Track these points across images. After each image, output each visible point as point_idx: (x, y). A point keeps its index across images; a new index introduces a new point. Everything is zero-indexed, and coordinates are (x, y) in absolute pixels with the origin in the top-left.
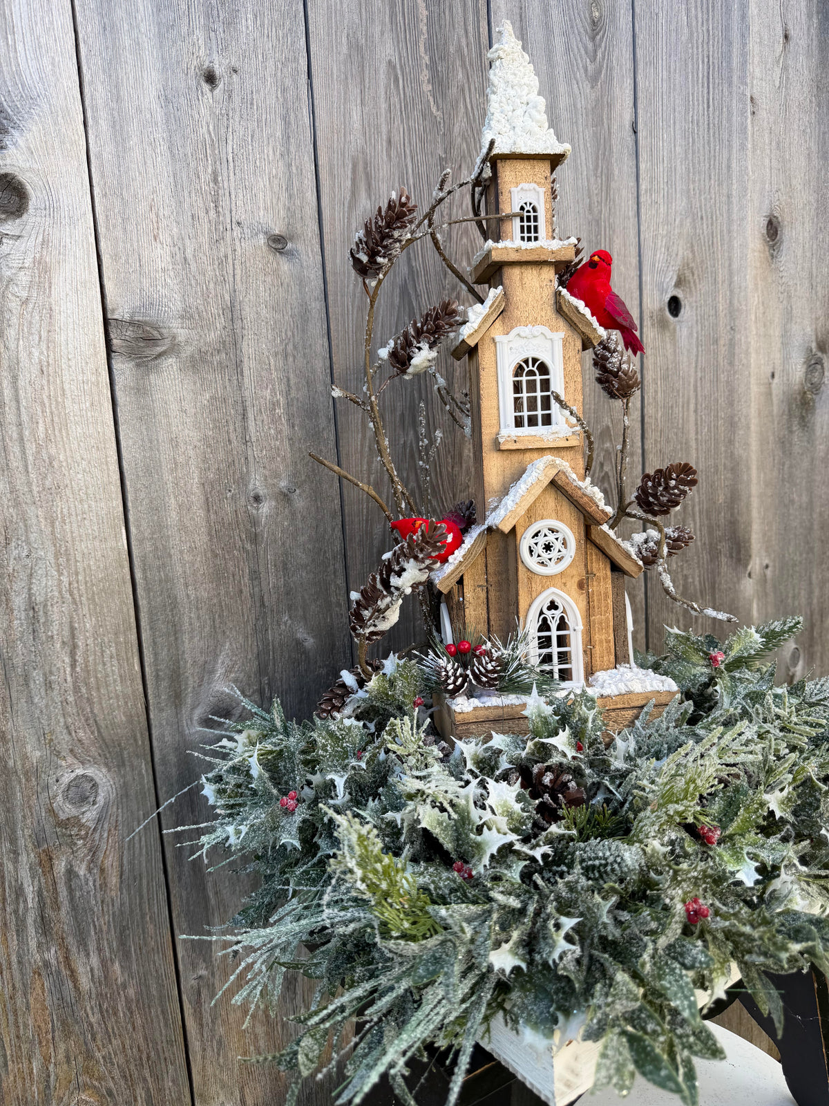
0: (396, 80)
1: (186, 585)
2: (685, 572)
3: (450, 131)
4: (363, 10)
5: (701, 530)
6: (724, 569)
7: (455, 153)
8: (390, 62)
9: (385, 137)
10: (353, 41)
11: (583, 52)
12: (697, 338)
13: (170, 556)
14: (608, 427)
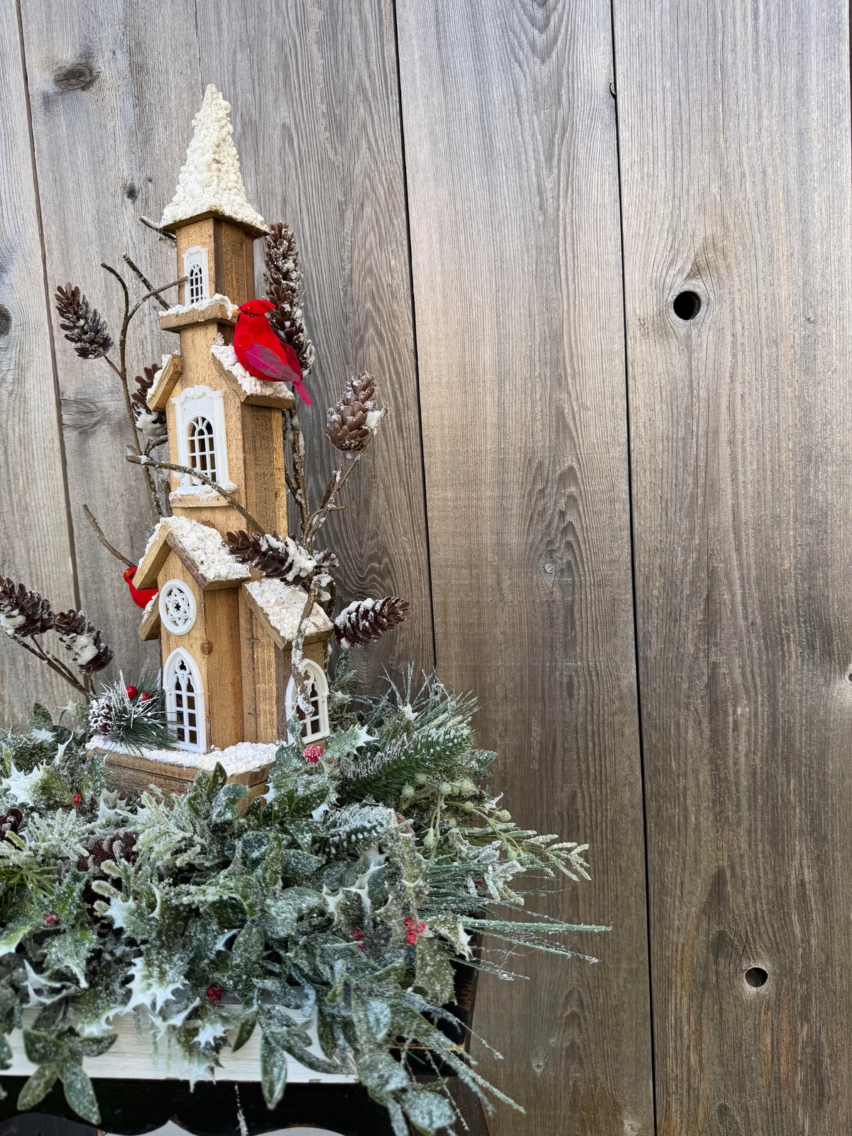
0: (291, 141)
1: (116, 607)
2: (713, 659)
3: (350, 172)
4: (257, 86)
5: (744, 605)
6: (793, 662)
7: (356, 193)
8: (284, 125)
9: (279, 199)
10: (247, 118)
11: (528, 24)
12: (734, 343)
13: (103, 581)
14: (571, 469)
